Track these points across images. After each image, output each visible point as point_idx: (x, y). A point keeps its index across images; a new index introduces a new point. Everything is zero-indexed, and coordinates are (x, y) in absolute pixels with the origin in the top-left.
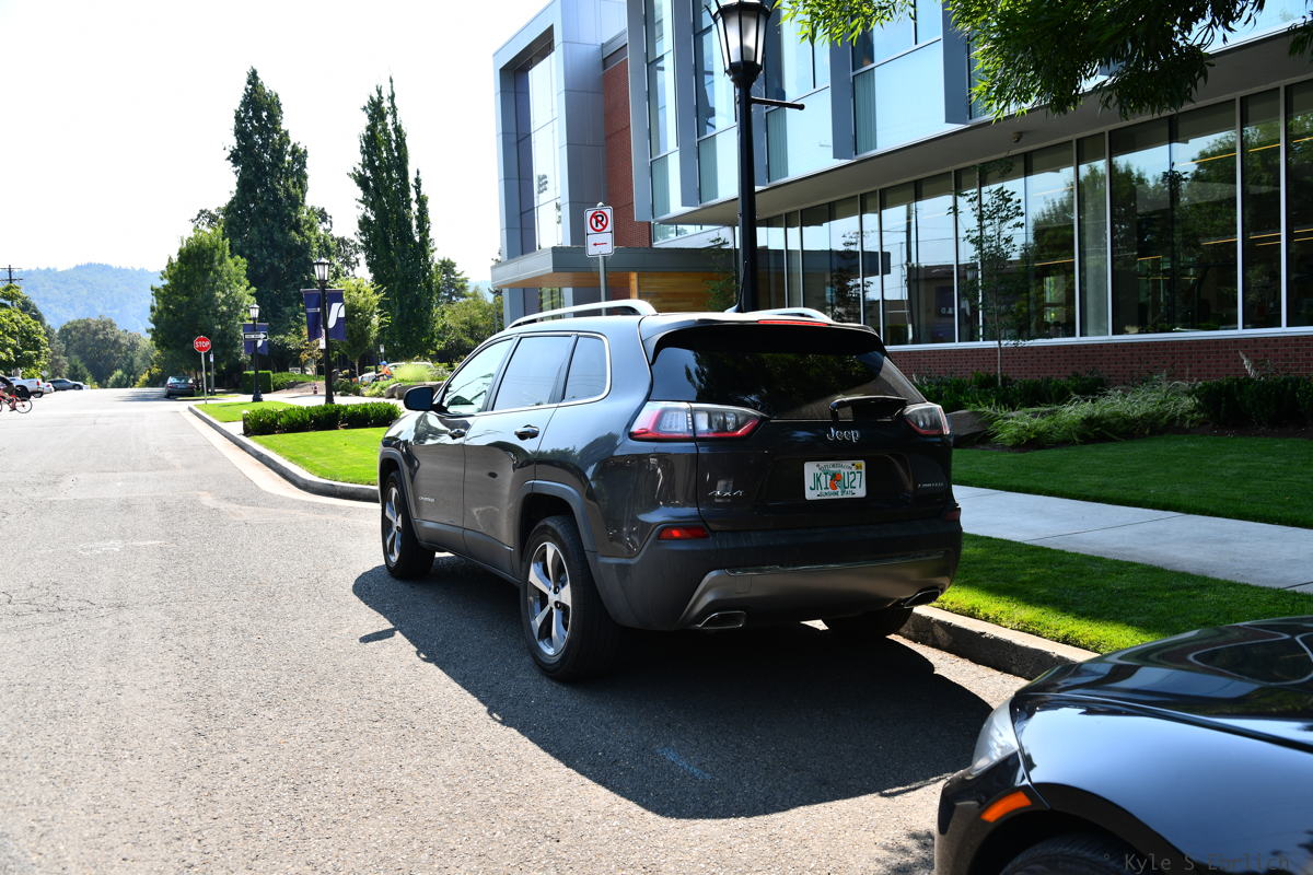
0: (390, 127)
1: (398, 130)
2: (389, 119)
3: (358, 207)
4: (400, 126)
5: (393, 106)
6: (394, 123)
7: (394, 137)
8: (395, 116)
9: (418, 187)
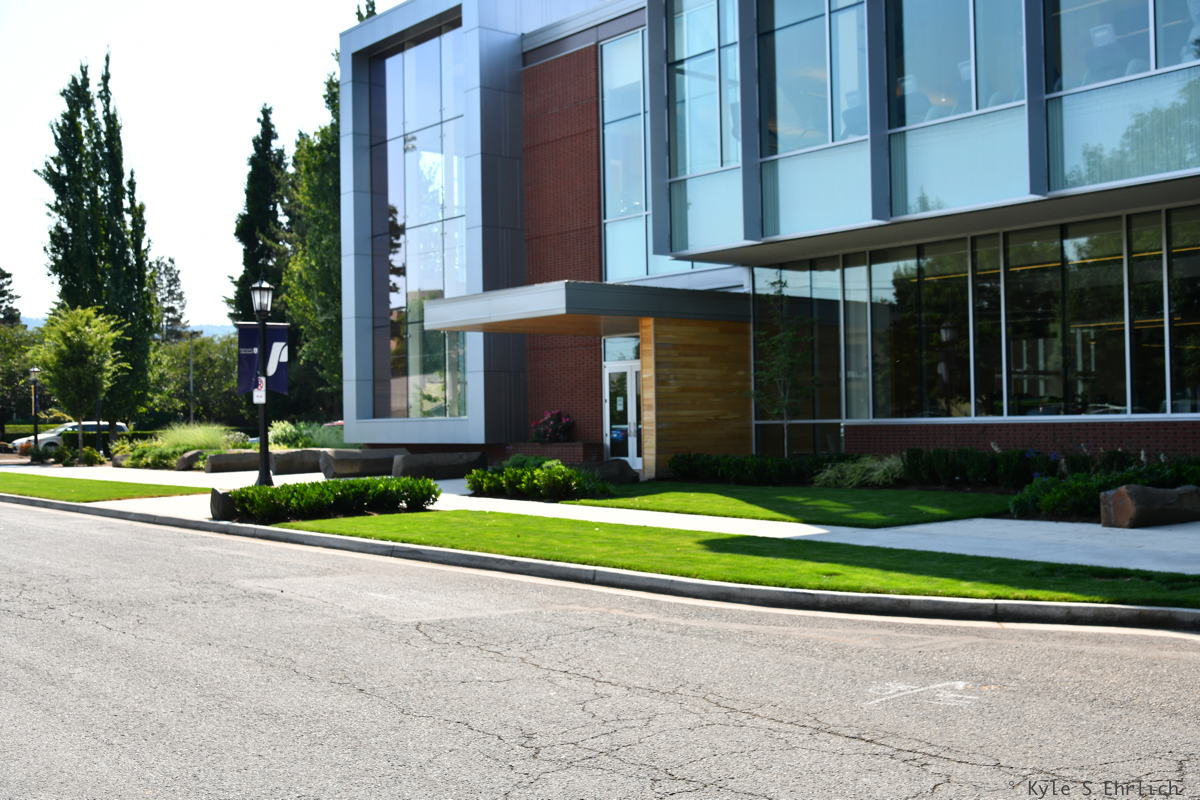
0: (100, 116)
1: (111, 119)
2: (98, 107)
3: (49, 215)
4: (114, 116)
5: (106, 89)
6: (107, 110)
7: (104, 127)
8: (108, 102)
9: (132, 193)
